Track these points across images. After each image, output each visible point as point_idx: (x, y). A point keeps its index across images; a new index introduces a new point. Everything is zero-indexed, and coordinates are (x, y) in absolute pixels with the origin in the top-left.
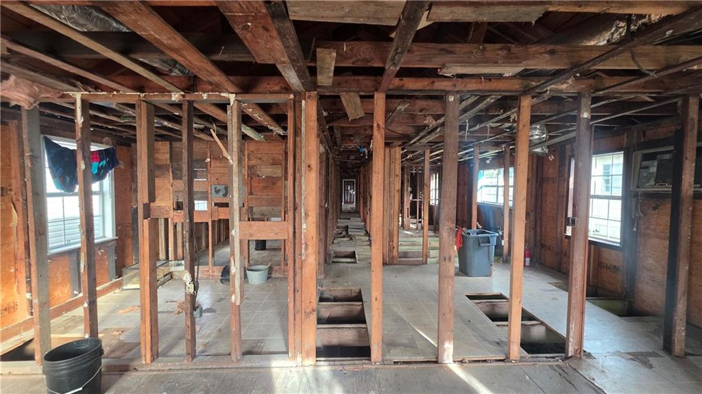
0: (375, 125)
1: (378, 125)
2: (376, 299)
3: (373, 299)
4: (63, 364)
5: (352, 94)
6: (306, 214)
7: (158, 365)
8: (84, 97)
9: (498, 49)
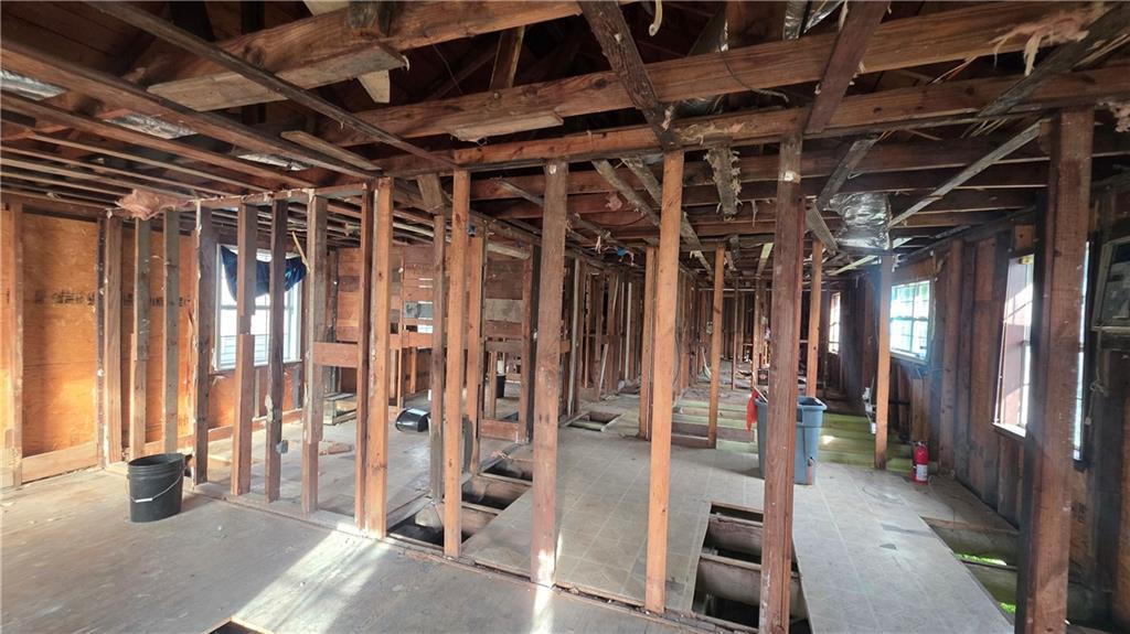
0: (454, 217)
1: (458, 216)
2: (451, 464)
3: (446, 464)
4: (142, 469)
5: (430, 176)
6: (376, 337)
7: (242, 500)
8: (204, 205)
9: (520, 94)
